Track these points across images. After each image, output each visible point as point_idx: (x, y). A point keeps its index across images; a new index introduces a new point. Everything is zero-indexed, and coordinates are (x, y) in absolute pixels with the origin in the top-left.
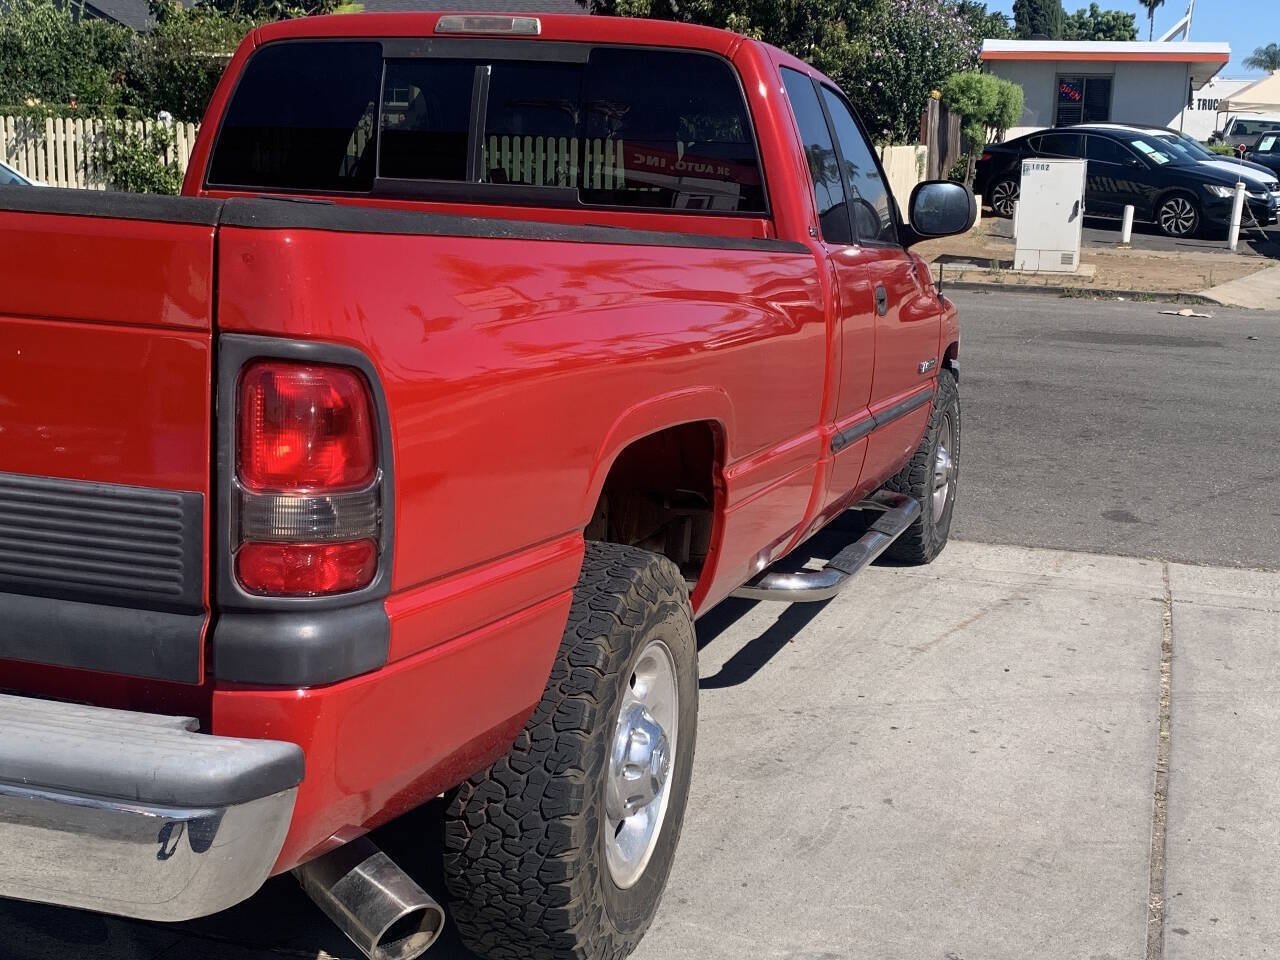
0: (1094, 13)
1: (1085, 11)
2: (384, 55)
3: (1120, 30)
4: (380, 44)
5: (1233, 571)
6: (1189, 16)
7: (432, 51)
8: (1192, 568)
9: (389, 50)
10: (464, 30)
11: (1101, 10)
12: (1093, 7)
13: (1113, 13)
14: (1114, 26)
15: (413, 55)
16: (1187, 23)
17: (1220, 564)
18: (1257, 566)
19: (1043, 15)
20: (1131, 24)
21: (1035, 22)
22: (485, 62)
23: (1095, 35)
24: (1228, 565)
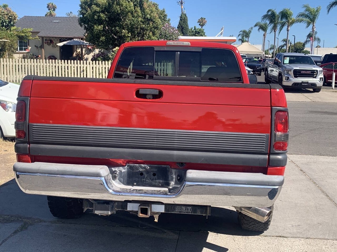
0: (195, 29)
1: (192, 28)
2: (155, 50)
3: (201, 33)
4: (154, 48)
5: (300, 155)
6: (223, 30)
7: (166, 49)
8: (292, 155)
9: (156, 49)
10: (173, 44)
11: (197, 28)
12: (195, 27)
13: (199, 29)
14: (200, 32)
15: (161, 50)
16: (222, 32)
17: (297, 154)
18: (304, 154)
19: (185, 29)
20: (203, 31)
21: (183, 31)
22: (178, 51)
23: (195, 34)
24: (298, 154)
